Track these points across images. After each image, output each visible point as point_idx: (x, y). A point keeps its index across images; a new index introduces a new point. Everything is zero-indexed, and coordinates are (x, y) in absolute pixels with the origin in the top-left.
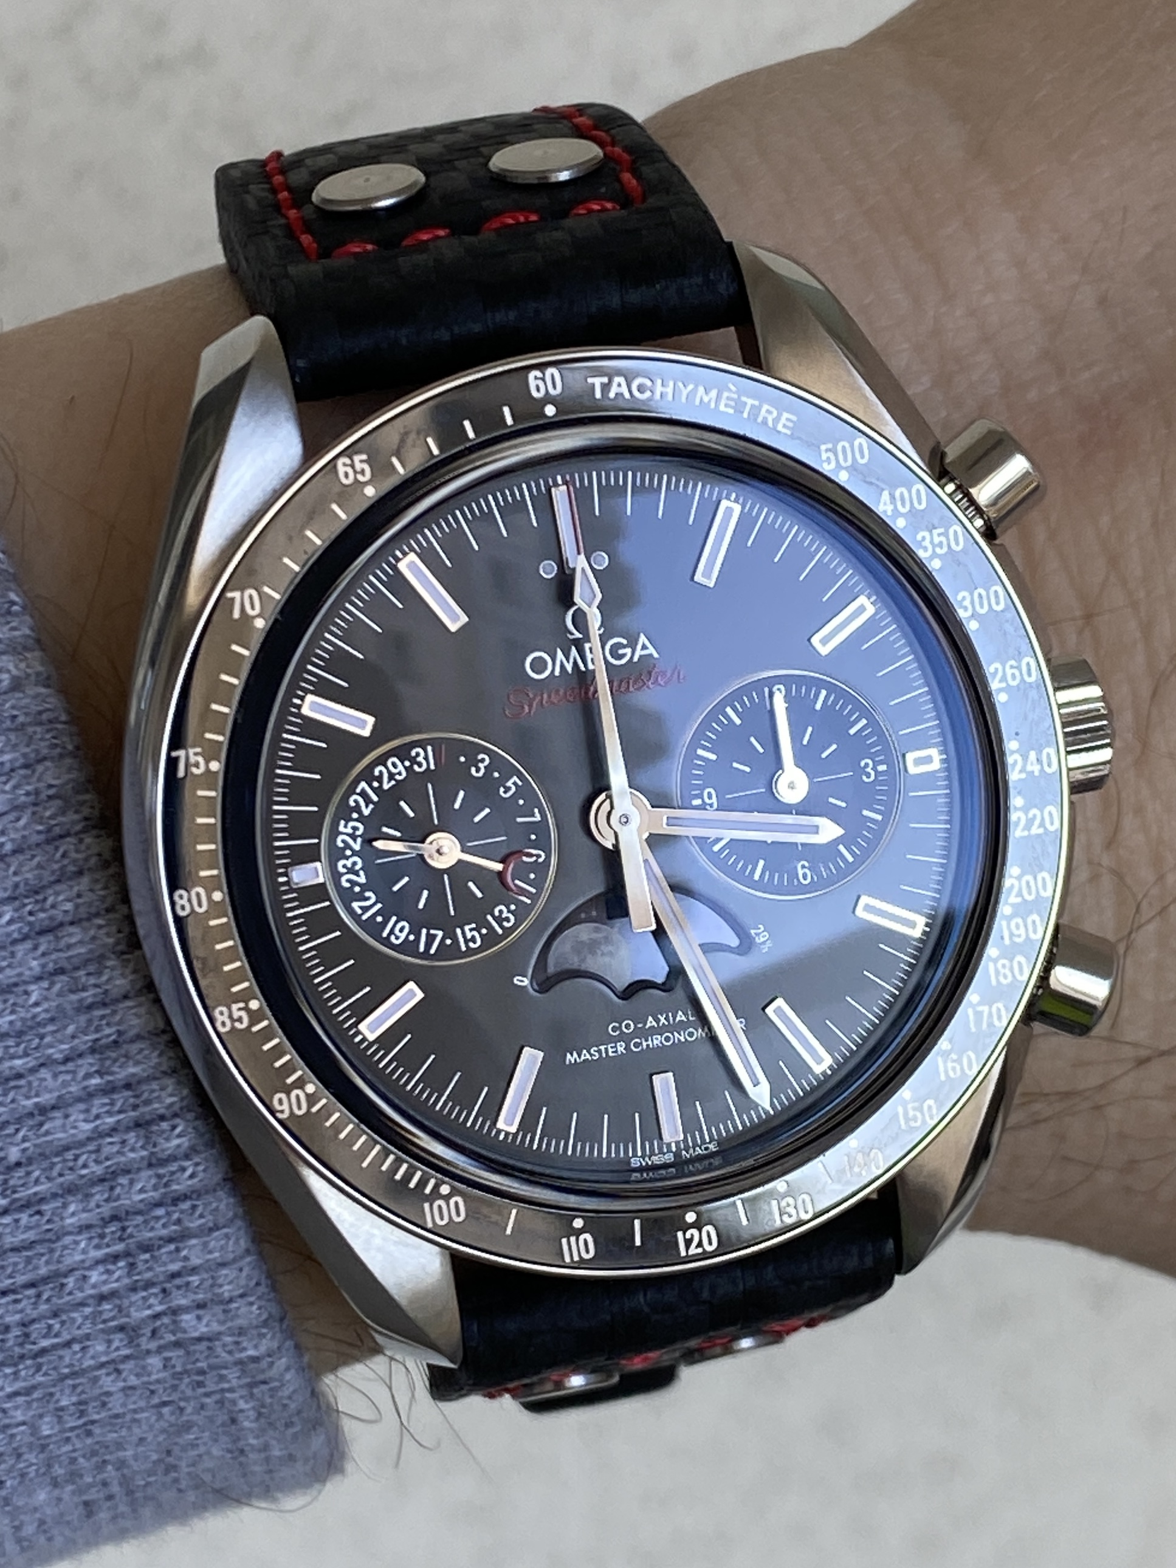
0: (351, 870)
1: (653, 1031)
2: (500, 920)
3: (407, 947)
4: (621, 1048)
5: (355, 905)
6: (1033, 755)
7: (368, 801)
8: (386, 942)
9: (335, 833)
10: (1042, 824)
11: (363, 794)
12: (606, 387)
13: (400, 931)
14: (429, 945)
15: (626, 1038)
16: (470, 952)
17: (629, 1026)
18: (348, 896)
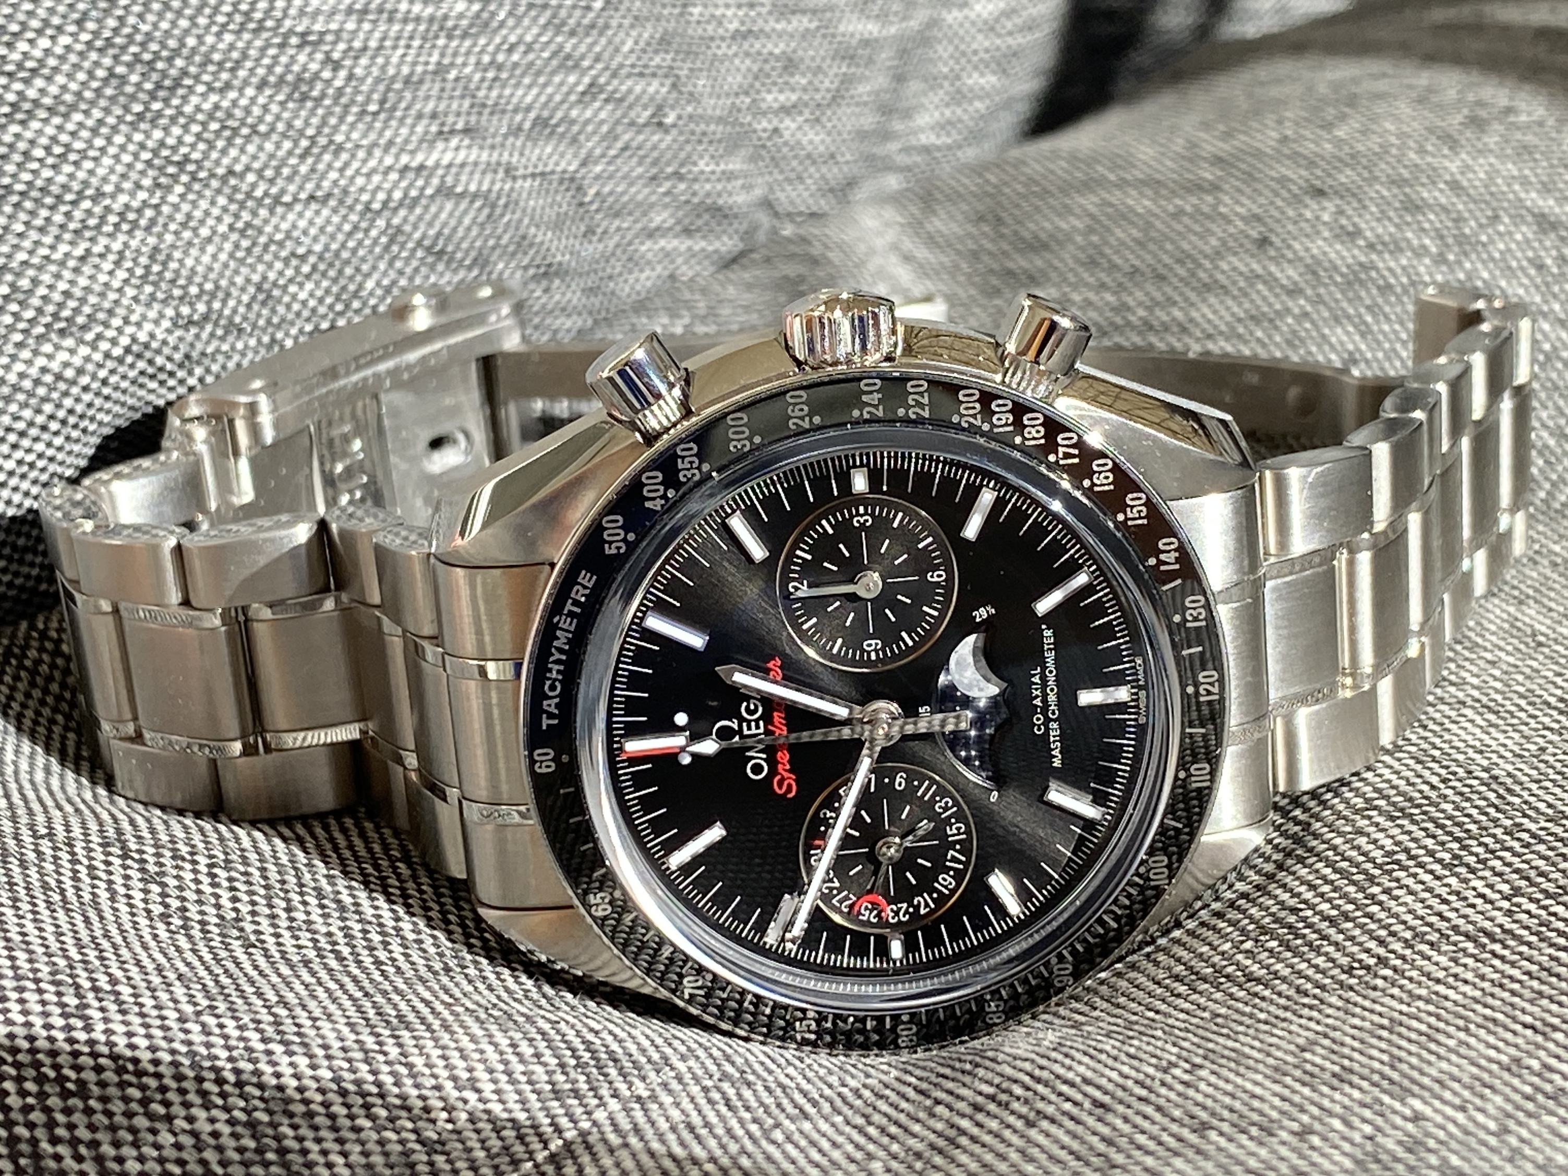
0: (897, 913)
1: (1045, 700)
2: (946, 809)
3: (959, 876)
4: (1054, 725)
5: (923, 911)
6: (865, 398)
7: (847, 898)
8: (953, 892)
9: (868, 923)
10: (921, 394)
11: (841, 902)
12: (551, 716)
13: (945, 881)
14: (959, 862)
15: (1048, 720)
16: (968, 832)
17: (1038, 719)
18: (915, 916)
